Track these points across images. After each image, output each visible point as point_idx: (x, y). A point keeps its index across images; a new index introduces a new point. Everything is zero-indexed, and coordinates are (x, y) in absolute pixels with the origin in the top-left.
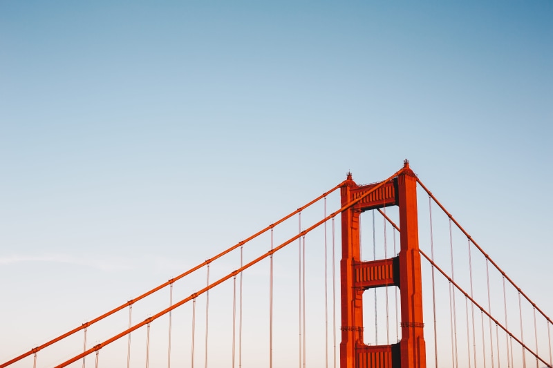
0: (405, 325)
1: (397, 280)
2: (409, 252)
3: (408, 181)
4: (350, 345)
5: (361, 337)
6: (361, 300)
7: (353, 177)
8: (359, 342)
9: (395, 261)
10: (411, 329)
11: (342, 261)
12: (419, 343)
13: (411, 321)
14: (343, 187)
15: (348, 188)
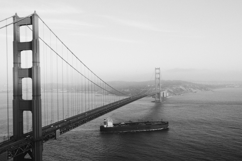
0: (33, 62)
1: (31, 48)
2: (35, 40)
3: (35, 17)
4: (16, 68)
5: (20, 66)
6: (20, 54)
7: (17, 14)
8: (19, 67)
9: (31, 43)
10: (35, 63)
11: (13, 42)
12: (38, 68)
13: (35, 61)
14: (14, 17)
15: (16, 18)
